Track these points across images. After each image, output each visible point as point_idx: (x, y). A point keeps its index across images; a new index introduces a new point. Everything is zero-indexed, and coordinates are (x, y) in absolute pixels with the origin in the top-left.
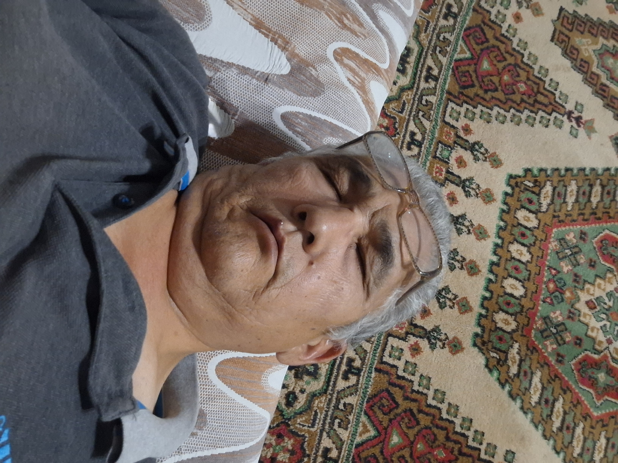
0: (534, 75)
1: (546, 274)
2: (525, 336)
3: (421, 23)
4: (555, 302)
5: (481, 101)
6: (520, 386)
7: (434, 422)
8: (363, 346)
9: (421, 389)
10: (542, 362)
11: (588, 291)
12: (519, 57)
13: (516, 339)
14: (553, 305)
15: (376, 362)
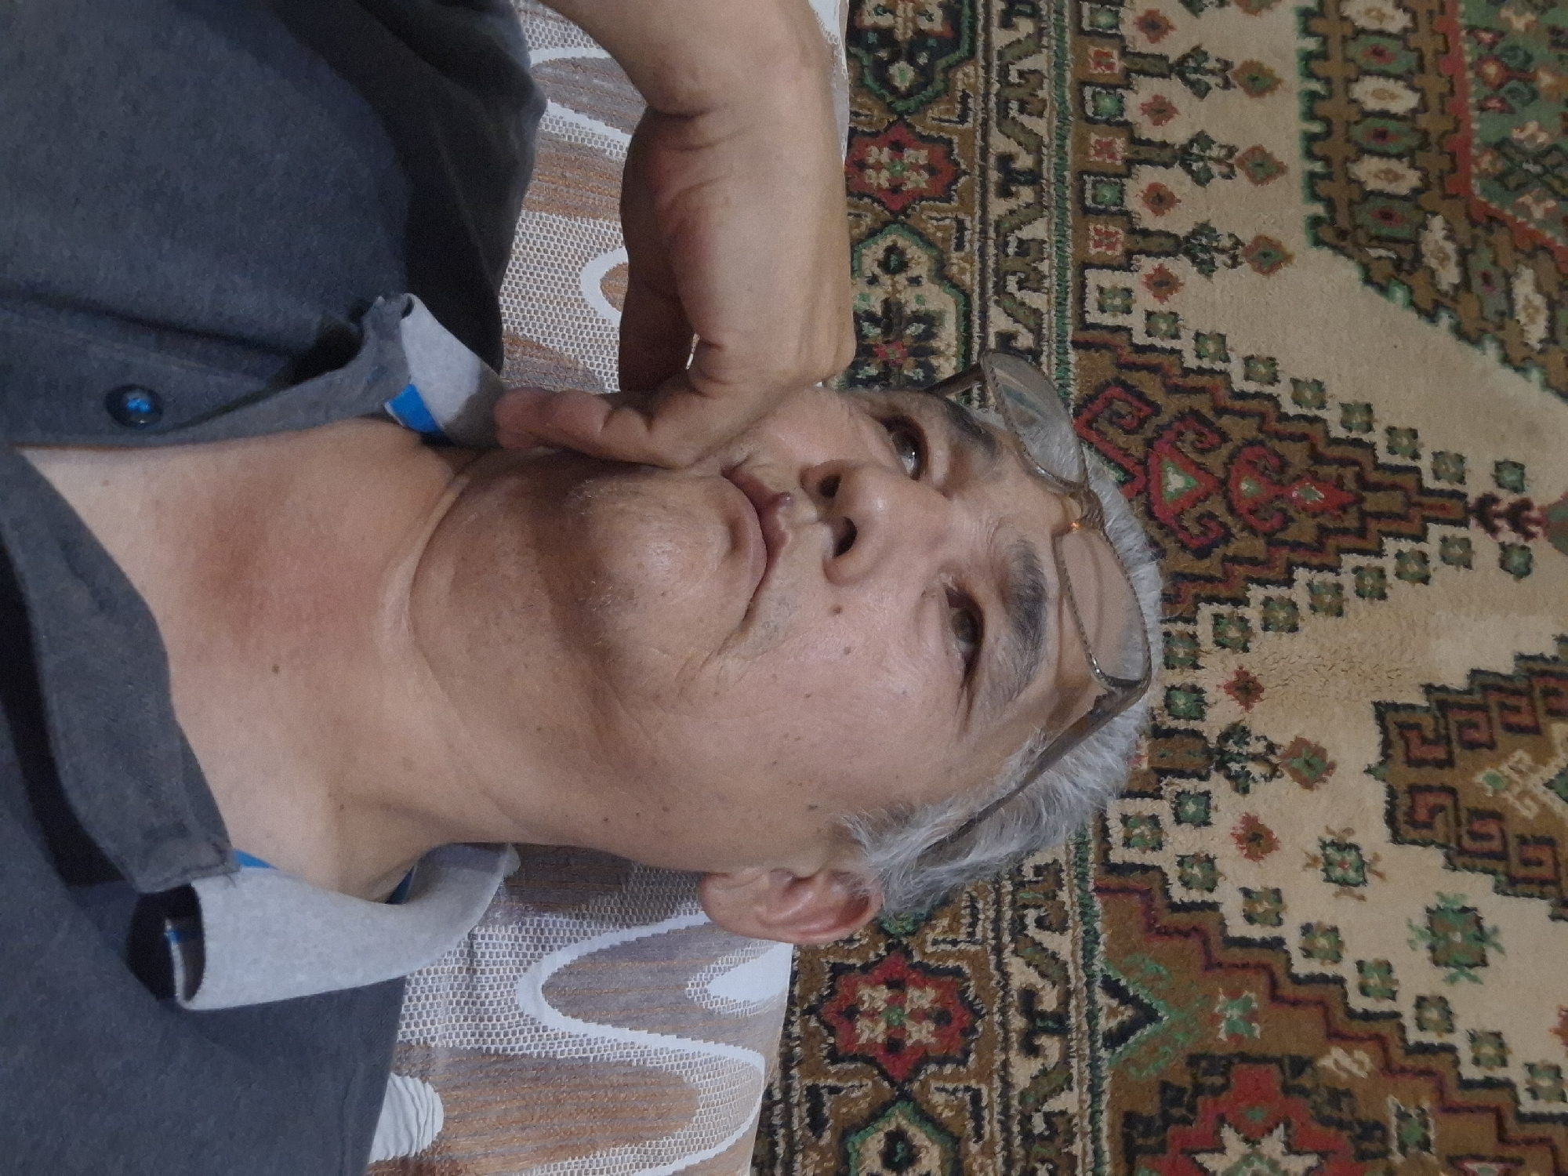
1: (1467, 47)
2: (1453, 197)
4: (1514, 104)
6: (1481, 310)
7: (1265, 428)
8: (1027, 301)
9: (1206, 364)
10: (1526, 246)
13: (1428, 208)
14: (1512, 111)
15: (1070, 329)
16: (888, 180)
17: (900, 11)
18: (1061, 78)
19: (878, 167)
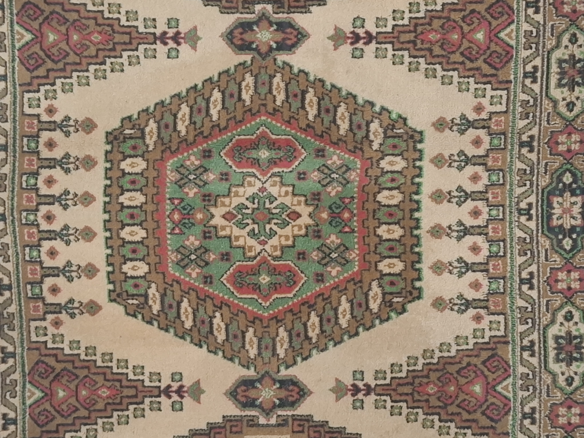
0: (422, 408)
1: (355, 224)
2: (368, 159)
3: (555, 391)
4: (338, 202)
5: (470, 353)
7: (447, 59)
8: (527, 96)
10: (340, 143)
11: (300, 228)
12: (444, 417)
13: (379, 152)
14: (341, 199)
15: (512, 87)
16: (572, 138)
17: (569, 203)
18: (511, 185)
19: (575, 143)
